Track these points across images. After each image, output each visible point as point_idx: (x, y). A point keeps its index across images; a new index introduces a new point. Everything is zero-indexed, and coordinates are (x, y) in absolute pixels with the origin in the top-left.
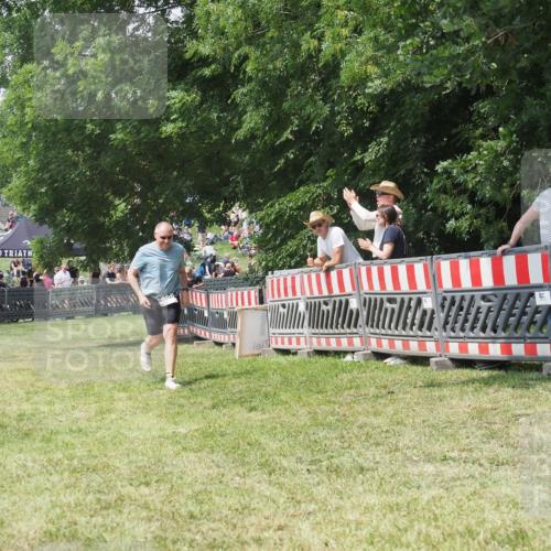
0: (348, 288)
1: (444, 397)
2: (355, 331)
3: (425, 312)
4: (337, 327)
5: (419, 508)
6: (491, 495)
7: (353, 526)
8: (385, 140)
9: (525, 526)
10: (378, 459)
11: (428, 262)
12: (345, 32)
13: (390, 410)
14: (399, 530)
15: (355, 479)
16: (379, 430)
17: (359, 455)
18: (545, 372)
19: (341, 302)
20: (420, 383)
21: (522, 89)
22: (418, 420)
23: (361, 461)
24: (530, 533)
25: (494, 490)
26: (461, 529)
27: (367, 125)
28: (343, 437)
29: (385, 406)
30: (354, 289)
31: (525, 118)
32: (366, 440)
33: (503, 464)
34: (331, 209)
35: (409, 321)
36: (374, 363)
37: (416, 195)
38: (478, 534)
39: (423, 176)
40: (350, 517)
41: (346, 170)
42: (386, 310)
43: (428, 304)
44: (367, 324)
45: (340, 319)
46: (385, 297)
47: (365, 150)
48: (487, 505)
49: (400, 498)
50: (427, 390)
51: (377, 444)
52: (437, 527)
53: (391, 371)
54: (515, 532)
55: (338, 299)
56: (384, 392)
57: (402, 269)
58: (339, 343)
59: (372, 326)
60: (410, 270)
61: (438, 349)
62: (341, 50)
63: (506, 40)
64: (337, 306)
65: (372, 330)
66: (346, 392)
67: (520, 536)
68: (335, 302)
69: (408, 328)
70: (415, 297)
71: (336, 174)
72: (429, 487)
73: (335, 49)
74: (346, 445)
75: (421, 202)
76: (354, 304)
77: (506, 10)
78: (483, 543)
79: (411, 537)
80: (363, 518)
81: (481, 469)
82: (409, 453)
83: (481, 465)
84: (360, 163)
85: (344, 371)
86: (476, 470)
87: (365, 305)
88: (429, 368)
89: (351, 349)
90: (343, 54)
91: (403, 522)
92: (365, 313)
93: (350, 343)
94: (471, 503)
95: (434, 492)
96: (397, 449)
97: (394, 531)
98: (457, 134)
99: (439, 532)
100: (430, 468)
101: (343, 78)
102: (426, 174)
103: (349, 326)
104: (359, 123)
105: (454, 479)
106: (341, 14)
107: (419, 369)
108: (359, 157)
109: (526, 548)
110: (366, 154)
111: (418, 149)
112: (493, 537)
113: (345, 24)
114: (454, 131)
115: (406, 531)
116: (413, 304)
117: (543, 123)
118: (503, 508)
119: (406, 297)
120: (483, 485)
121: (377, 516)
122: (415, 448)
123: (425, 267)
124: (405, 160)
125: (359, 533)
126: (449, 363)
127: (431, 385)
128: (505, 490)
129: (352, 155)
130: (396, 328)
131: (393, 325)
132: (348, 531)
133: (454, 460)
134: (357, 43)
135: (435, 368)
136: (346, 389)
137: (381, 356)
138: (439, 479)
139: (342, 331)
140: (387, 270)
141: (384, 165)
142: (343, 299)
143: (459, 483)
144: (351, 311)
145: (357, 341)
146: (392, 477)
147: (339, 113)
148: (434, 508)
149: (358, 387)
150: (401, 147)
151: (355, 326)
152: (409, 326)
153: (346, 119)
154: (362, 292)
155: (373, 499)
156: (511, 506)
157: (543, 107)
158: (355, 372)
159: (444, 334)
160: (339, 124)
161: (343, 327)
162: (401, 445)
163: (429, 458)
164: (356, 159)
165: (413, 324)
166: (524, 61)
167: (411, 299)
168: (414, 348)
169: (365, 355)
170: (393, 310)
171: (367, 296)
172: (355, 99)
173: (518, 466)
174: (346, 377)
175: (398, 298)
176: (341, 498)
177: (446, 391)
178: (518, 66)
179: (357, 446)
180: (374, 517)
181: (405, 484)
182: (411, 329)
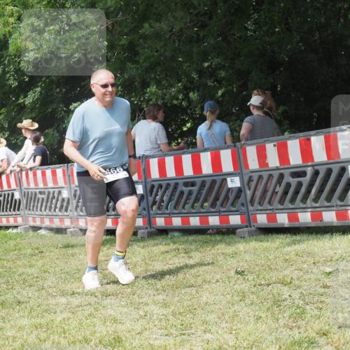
0: (13, 186)
1: (76, 253)
2: (18, 213)
3: (63, 200)
4: (6, 211)
5: (54, 326)
6: (100, 316)
7: (10, 340)
8: (38, 89)
9: (121, 334)
10: (30, 296)
11: (66, 168)
12: (11, 20)
13: (40, 263)
14: (41, 341)
15: (13, 309)
16: (31, 277)
17: (18, 293)
18: (139, 236)
19: (9, 194)
20: (60, 245)
21: (125, 58)
22: (57, 269)
23: (19, 297)
24: (124, 339)
25: (103, 312)
26: (80, 338)
27: (27, 80)
28: (8, 282)
29: (37, 260)
30: (17, 186)
31: (126, 76)
32: (24, 284)
33: (110, 295)
34: (4, 134)
35: (53, 206)
36: (31, 233)
37: (59, 125)
38: (91, 341)
39: (63, 112)
40: (9, 334)
41: (14, 108)
42: (39, 199)
43: (65, 194)
44: (26, 208)
45: (9, 206)
46: (37, 191)
47: (26, 96)
48: (98, 322)
49: (42, 320)
50: (64, 250)
51: (31, 286)
52: (65, 338)
53: (41, 238)
54: (114, 339)
55: (6, 193)
56: (37, 252)
57: (49, 173)
58: (8, 221)
59: (30, 210)
60: (54, 173)
61: (72, 223)
62: (9, 32)
63: (113, 28)
64: (6, 197)
65: (30, 212)
66: (12, 253)
67: (118, 340)
68: (5, 195)
69: (53, 210)
70: (57, 190)
71: (8, 112)
72: (61, 312)
73: (5, 31)
74: (10, 287)
75: (62, 129)
76: (17, 196)
77: (112, 9)
78: (94, 346)
79: (48, 344)
80: (18, 334)
81: (95, 299)
82: (50, 291)
83: (96, 297)
84: (23, 105)
85: (10, 239)
86: (92, 300)
87: (25, 196)
88: (66, 236)
89: (16, 224)
90: (11, 34)
91: (43, 336)
92: (25, 201)
93: (16, 221)
94: (88, 321)
95: (65, 315)
96: (43, 289)
97: (37, 341)
98: (85, 85)
99: (66, 340)
100: (63, 300)
101: (10, 49)
102: (65, 111)
103: (14, 210)
104: (22, 78)
105: (78, 306)
106: (9, 8)
107: (59, 237)
108: (22, 101)
109: (121, 348)
110: (26, 99)
111: (60, 95)
112: (100, 342)
113: (12, 15)
114: (83, 84)
115: (45, 341)
116: (56, 195)
117: (138, 79)
118: (108, 323)
119: (51, 191)
120: (96, 310)
121: (27, 332)
122: (55, 287)
123: (64, 171)
124: (52, 102)
125: (14, 344)
126: (79, 231)
127: (67, 246)
128: (110, 312)
129: (17, 99)
130: (45, 210)
131: (43, 209)
132: (7, 343)
133: (79, 293)
134: (20, 27)
135: (70, 235)
136: (13, 250)
137: (36, 229)
138: (69, 306)
139: (10, 213)
140: (39, 173)
141: (38, 106)
142: (10, 192)
143: (81, 308)
144: (16, 201)
145: (20, 220)
146: (38, 306)
147: (8, 72)
148: (64, 325)
149: (19, 249)
150: (49, 94)
151: (18, 210)
152: (53, 209)
153: (13, 76)
154: (22, 188)
155: (25, 322)
156: (113, 322)
157: (137, 69)
158: (18, 239)
159: (76, 213)
160: (8, 79)
161: (10, 210)
162: (46, 285)
163: (63, 294)
164: (19, 102)
165: (56, 207)
166: (124, 41)
167: (54, 192)
168: (57, 223)
169: (26, 228)
170: (43, 199)
171: (26, 191)
172: (19, 63)
173: (119, 296)
174: (12, 243)
175: (46, 191)
176: (4, 322)
177: (76, 250)
178: (121, 43)
179: (17, 287)
180: (25, 333)
181: (46, 311)
182: (55, 211)
